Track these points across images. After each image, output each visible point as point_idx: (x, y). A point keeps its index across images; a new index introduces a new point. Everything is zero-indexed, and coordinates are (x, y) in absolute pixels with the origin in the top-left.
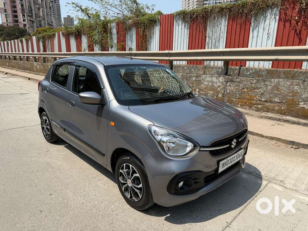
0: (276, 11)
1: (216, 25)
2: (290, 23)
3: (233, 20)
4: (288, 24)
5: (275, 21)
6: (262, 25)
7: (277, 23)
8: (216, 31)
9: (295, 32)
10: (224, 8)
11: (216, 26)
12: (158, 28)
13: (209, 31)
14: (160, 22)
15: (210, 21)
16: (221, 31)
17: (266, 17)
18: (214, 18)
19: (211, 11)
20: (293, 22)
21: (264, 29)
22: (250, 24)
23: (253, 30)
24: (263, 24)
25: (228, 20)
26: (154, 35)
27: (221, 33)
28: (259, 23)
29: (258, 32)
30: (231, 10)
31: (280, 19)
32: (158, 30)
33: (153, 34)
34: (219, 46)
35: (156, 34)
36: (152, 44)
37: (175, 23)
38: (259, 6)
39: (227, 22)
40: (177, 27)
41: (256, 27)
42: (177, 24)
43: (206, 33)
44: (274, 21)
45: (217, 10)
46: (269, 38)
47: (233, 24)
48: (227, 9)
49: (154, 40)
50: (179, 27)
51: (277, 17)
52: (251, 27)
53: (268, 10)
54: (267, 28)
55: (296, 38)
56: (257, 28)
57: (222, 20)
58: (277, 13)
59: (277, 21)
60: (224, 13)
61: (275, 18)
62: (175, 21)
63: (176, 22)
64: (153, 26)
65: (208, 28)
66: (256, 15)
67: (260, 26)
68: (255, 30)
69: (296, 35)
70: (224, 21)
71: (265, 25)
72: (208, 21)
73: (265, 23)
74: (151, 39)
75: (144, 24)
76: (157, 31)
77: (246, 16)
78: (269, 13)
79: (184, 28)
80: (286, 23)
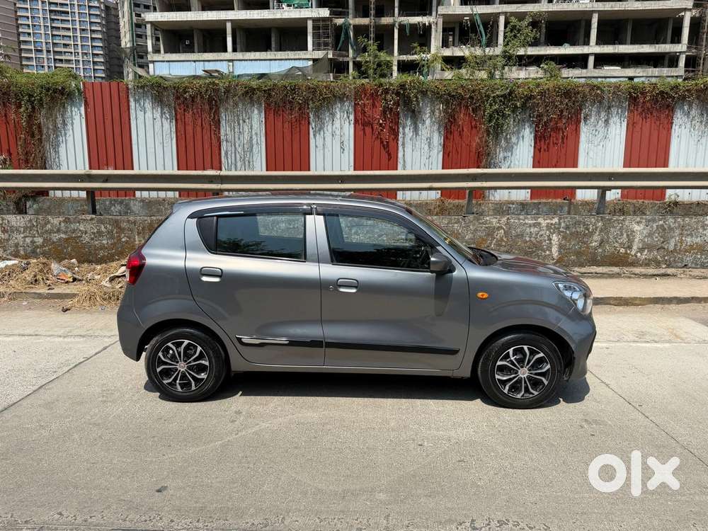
0: (348, 106)
1: (241, 118)
2: (372, 128)
3: (276, 113)
4: (368, 130)
5: (350, 124)
6: (328, 128)
7: (352, 126)
8: (241, 130)
9: (382, 142)
10: (254, 89)
11: (241, 122)
12: (79, 110)
13: (225, 130)
14: (86, 98)
15: (226, 109)
16: (253, 133)
17: (333, 115)
18: (236, 104)
19: (227, 91)
20: (376, 126)
21: (333, 135)
22: (309, 123)
23: (315, 136)
24: (330, 125)
25: (265, 112)
26: (69, 127)
27: (254, 137)
28: (324, 124)
29: (324, 139)
30: (269, 94)
31: (356, 121)
32: (81, 116)
33: (64, 124)
34: (253, 161)
35: (72, 124)
36: (62, 150)
37: (132, 104)
38: (321, 94)
39: (263, 115)
40: (140, 114)
41: (320, 131)
42: (138, 108)
43: (219, 133)
44: (347, 123)
45: (240, 92)
46: (344, 150)
47: (276, 121)
48: (261, 91)
49: (70, 139)
50: (145, 113)
51: (352, 117)
52: (311, 129)
53: (335, 104)
54: (338, 132)
55: (383, 152)
56: (322, 133)
57: (253, 112)
58: (351, 110)
59: (352, 122)
60: (255, 97)
61: (349, 118)
62: (132, 100)
63: (135, 100)
64: (64, 106)
65: (223, 123)
66: (318, 111)
67: (325, 129)
68: (318, 135)
69: (382, 147)
70: (256, 112)
71: (334, 127)
72: (222, 110)
73: (333, 125)
74: (57, 136)
75: (30, 96)
76: (77, 118)
77: (300, 109)
78: (337, 109)
79: (162, 117)
80: (366, 128)
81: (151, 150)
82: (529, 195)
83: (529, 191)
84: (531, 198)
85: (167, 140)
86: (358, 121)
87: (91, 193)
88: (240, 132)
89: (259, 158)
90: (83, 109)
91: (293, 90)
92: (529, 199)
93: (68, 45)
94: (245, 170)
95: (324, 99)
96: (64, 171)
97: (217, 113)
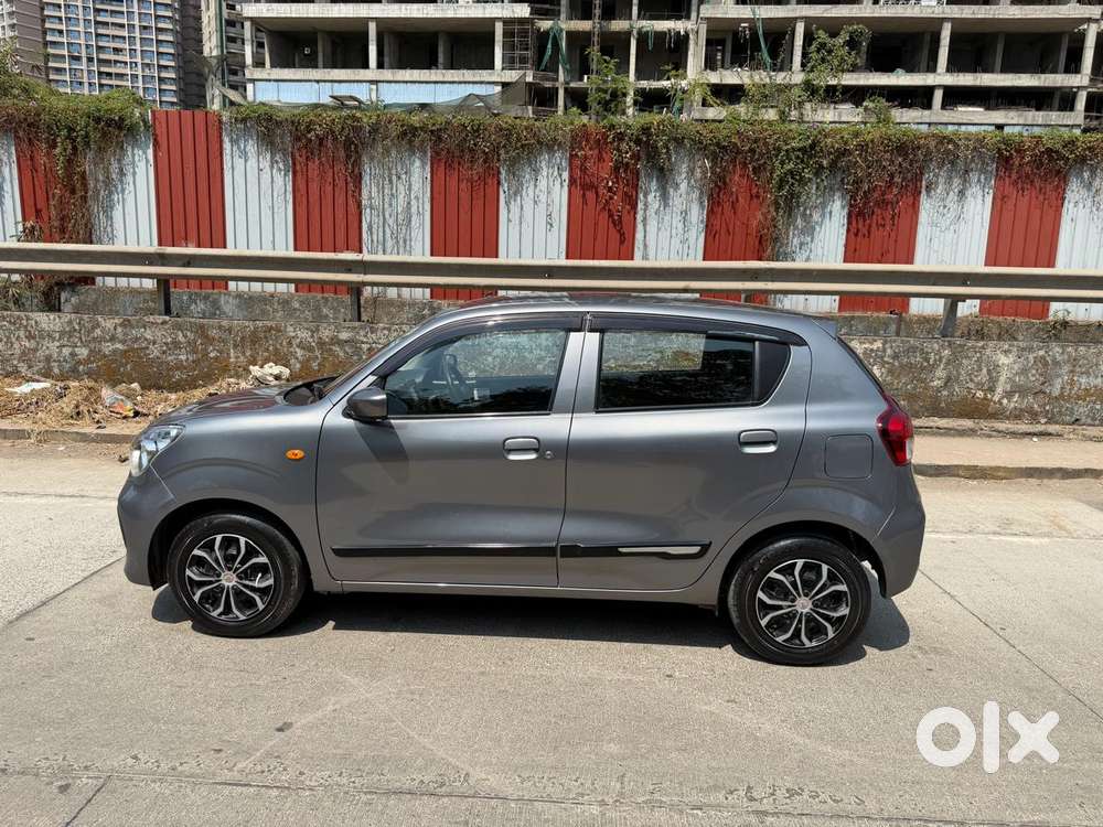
0: (560, 158)
1: (394, 172)
2: (597, 193)
3: (448, 166)
4: (590, 195)
5: (562, 186)
6: (529, 192)
7: (566, 188)
8: (394, 191)
9: (611, 216)
10: (416, 128)
11: (394, 178)
12: (145, 153)
13: (369, 191)
14: (155, 135)
15: (372, 159)
16: (412, 197)
17: (536, 171)
18: (387, 151)
19: (375, 129)
20: (602, 191)
21: (535, 202)
22: (499, 183)
23: (508, 203)
24: (532, 187)
25: (432, 164)
26: (129, 178)
27: (413, 202)
28: (522, 184)
29: (522, 209)
30: (440, 138)
31: (572, 181)
32: (147, 161)
33: (122, 173)
34: (411, 240)
35: (134, 174)
36: (117, 214)
37: (227, 145)
38: (519, 139)
39: (428, 168)
40: (239, 163)
41: (515, 195)
42: (236, 153)
43: (360, 195)
44: (558, 183)
45: (394, 130)
46: (551, 225)
47: (448, 178)
48: (426, 132)
49: (130, 198)
50: (246, 161)
51: (566, 175)
52: (501, 193)
53: (540, 154)
54: (543, 198)
55: (613, 231)
56: (519, 199)
57: (412, 164)
58: (564, 165)
59: (566, 184)
60: (417, 141)
61: (561, 176)
62: (226, 140)
63: (231, 141)
64: (122, 147)
65: (366, 178)
66: (513, 164)
67: (524, 193)
68: (513, 203)
69: (611, 225)
70: (418, 163)
71: (537, 190)
72: (365, 159)
73: (536, 186)
74: (111, 193)
75: (71, 130)
76: (141, 164)
77: (485, 162)
78: (543, 163)
79: (272, 167)
80: (588, 193)
81: (254, 219)
82: (836, 305)
83: (837, 298)
84: (840, 309)
85: (279, 202)
86: (575, 181)
87: (164, 282)
88: (392, 195)
89: (420, 235)
90: (150, 152)
91: (475, 131)
92: (836, 311)
93: (121, 50)
94: (398, 253)
95: (522, 146)
96: (118, 247)
97: (357, 163)
